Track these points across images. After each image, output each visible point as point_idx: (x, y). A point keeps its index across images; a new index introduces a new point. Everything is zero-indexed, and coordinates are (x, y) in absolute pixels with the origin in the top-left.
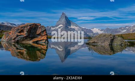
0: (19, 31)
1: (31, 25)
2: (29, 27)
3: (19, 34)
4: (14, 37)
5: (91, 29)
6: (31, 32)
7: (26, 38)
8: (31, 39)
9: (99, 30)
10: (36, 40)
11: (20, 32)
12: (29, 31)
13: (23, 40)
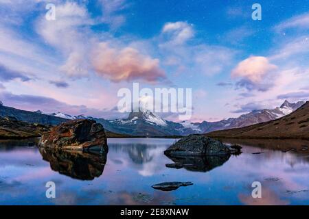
1: (79, 123)
2: (77, 126)
4: (55, 140)
8: (81, 144)
10: (87, 143)
11: (63, 132)
13: (69, 144)
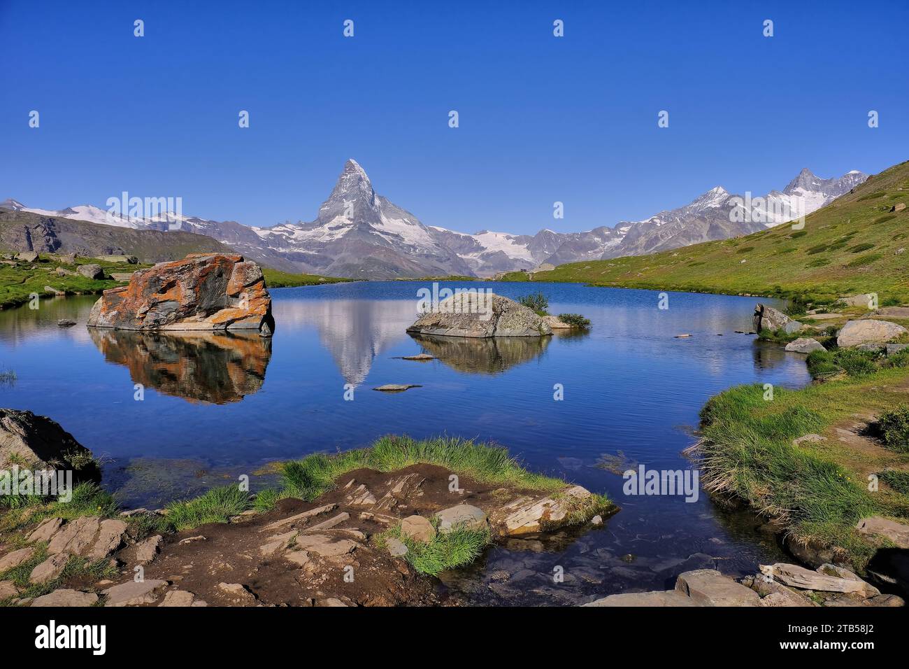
0: (159, 288)
1: (204, 263)
2: (197, 271)
3: (161, 297)
4: (142, 310)
5: (473, 237)
6: (206, 289)
7: (189, 311)
8: (207, 316)
9: (508, 238)
10: (223, 315)
11: (163, 291)
12: (200, 286)
13: (178, 319)
